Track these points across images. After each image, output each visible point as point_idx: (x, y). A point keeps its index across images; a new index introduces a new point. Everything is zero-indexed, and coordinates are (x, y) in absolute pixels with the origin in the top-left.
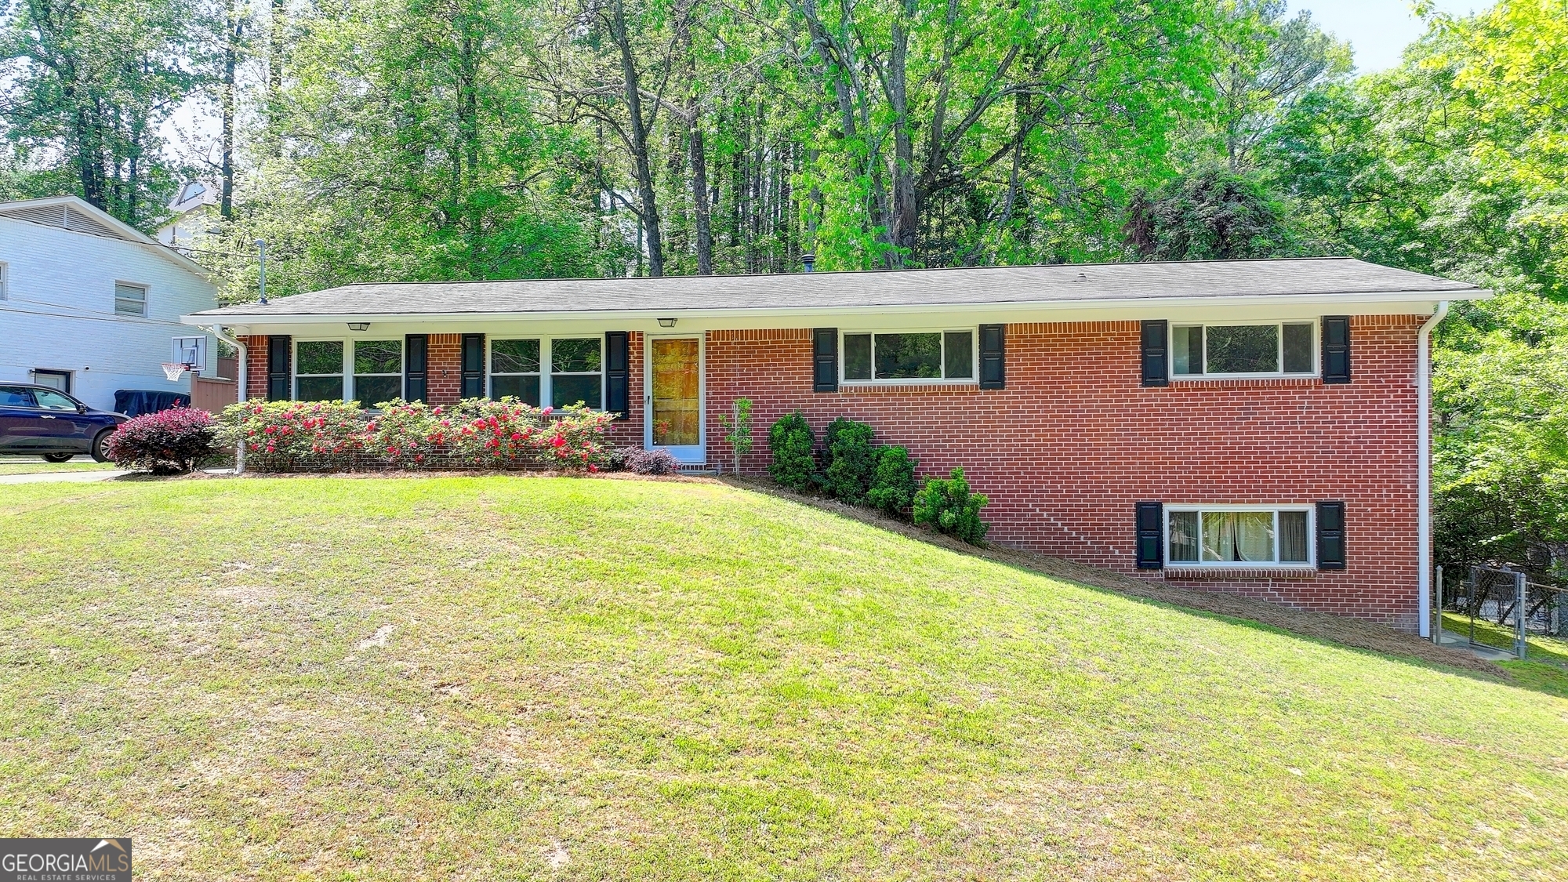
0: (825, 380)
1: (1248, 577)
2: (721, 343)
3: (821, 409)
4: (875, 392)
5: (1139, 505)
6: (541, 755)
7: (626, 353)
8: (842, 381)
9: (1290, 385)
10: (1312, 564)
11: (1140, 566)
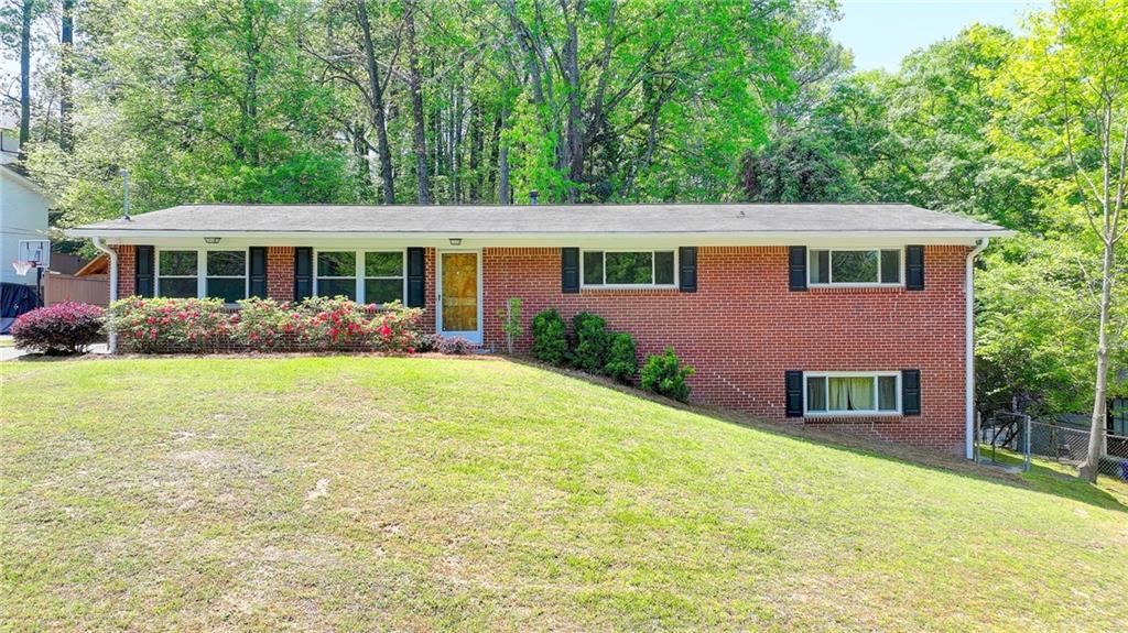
0: (570, 285)
1: (858, 421)
2: (494, 257)
3: (569, 306)
4: (606, 293)
5: (787, 372)
6: (479, 577)
7: (423, 264)
8: (582, 286)
9: (886, 291)
10: (899, 412)
11: (788, 415)
